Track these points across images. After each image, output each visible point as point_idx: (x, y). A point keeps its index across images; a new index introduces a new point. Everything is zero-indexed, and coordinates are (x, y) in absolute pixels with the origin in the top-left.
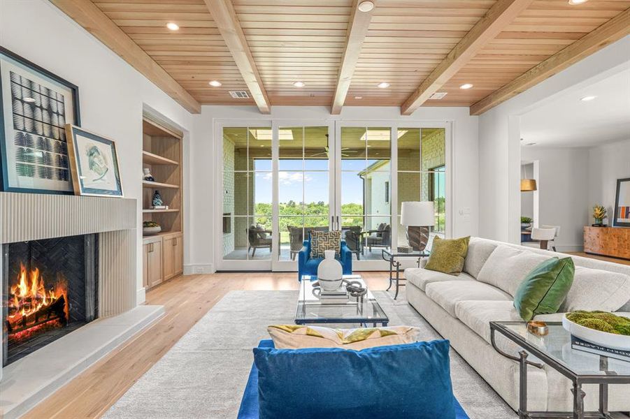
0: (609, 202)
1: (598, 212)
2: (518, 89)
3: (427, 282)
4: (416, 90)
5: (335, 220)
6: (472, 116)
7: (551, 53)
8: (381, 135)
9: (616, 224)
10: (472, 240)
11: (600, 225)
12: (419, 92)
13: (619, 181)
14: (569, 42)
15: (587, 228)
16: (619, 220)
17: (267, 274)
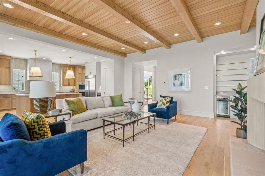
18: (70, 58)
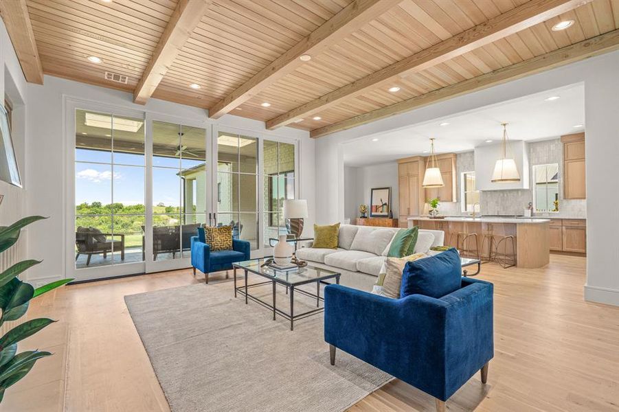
0: (367, 203)
1: (363, 209)
2: (346, 127)
3: (324, 255)
4: (285, 113)
5: (212, 217)
6: (312, 139)
7: (368, 111)
8: (228, 140)
9: (372, 216)
10: (341, 226)
11: (364, 217)
12: (288, 116)
13: (372, 190)
14: (378, 108)
15: (358, 219)
16: (373, 214)
17: (141, 277)
18: (505, 125)
